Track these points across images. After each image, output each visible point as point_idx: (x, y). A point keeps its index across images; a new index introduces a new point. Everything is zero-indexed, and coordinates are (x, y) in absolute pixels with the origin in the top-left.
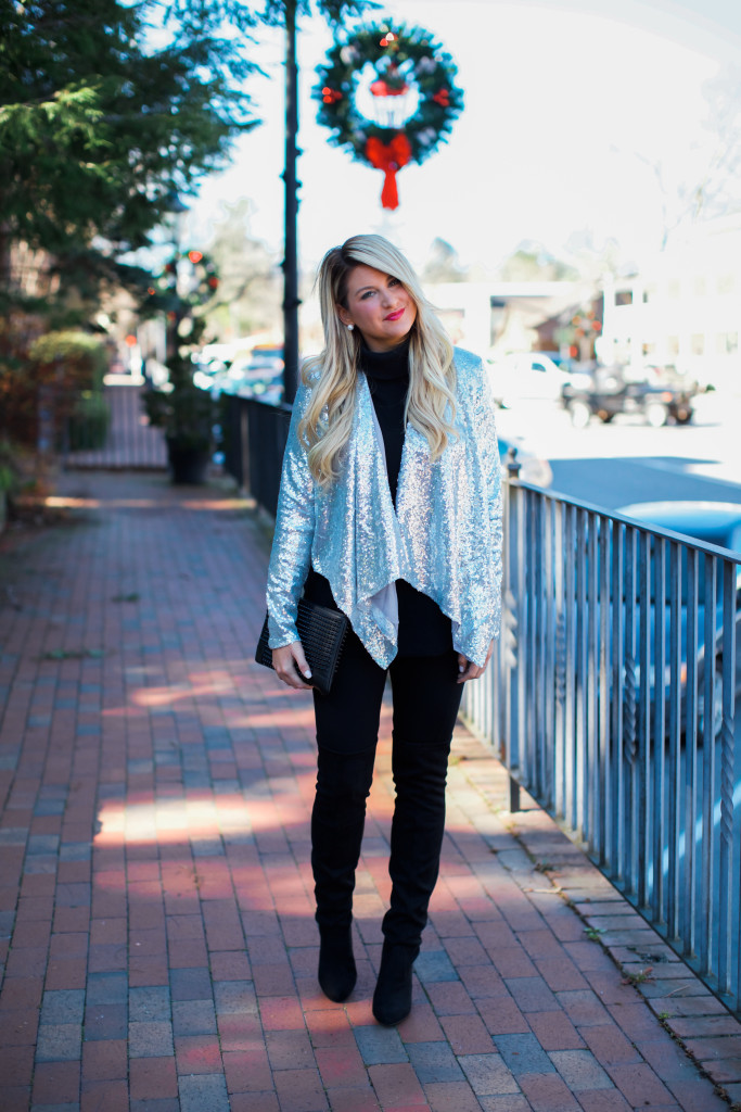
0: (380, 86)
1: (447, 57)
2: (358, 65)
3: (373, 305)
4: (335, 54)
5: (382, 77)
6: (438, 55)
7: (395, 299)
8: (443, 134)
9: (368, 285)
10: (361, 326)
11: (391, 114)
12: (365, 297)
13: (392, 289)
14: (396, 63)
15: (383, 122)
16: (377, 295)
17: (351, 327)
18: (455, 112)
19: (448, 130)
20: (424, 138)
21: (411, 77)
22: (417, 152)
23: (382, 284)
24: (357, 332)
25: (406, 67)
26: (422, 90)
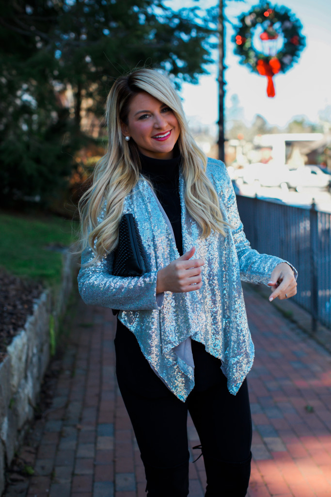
0: (265, 36)
1: (297, 21)
2: (254, 24)
3: (147, 125)
4: (242, 19)
5: (265, 31)
6: (293, 19)
7: (165, 121)
8: (295, 58)
9: (145, 109)
10: (135, 139)
11: (270, 49)
12: (142, 118)
13: (164, 114)
14: (272, 24)
15: (266, 52)
16: (151, 118)
17: (127, 138)
18: (301, 47)
19: (298, 56)
20: (286, 60)
21: (280, 31)
22: (283, 67)
23: (157, 110)
24: (131, 142)
25: (277, 26)
26: (285, 37)
